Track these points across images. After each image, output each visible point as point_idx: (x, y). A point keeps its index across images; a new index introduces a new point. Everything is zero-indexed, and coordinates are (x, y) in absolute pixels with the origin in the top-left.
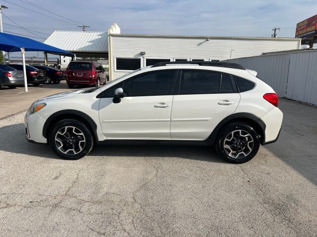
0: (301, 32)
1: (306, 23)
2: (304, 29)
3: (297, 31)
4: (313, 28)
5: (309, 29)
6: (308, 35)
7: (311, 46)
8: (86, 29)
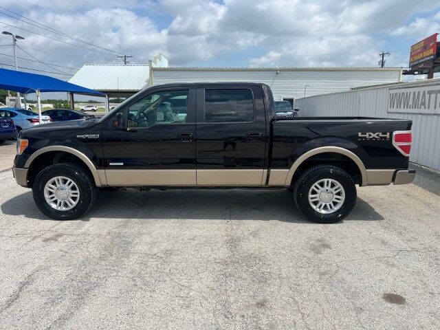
0: (416, 58)
1: (422, 45)
2: (419, 53)
3: (411, 56)
4: (431, 51)
5: (426, 53)
6: (425, 61)
7: (430, 76)
8: (127, 59)
